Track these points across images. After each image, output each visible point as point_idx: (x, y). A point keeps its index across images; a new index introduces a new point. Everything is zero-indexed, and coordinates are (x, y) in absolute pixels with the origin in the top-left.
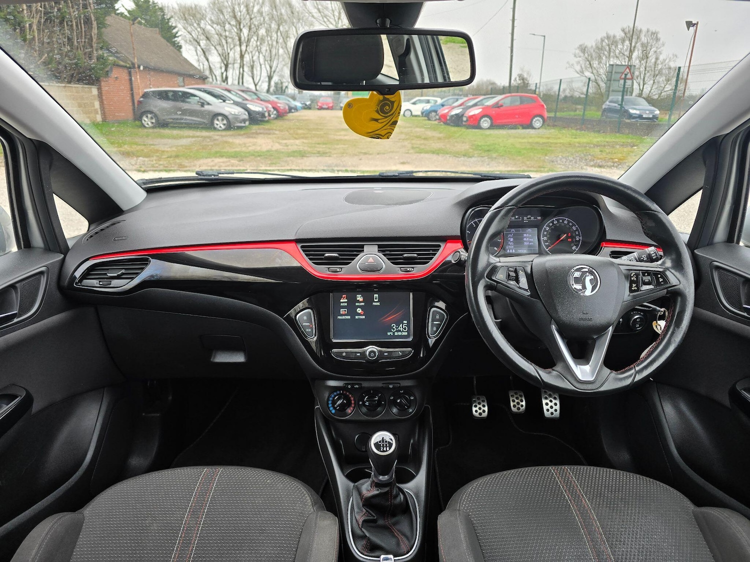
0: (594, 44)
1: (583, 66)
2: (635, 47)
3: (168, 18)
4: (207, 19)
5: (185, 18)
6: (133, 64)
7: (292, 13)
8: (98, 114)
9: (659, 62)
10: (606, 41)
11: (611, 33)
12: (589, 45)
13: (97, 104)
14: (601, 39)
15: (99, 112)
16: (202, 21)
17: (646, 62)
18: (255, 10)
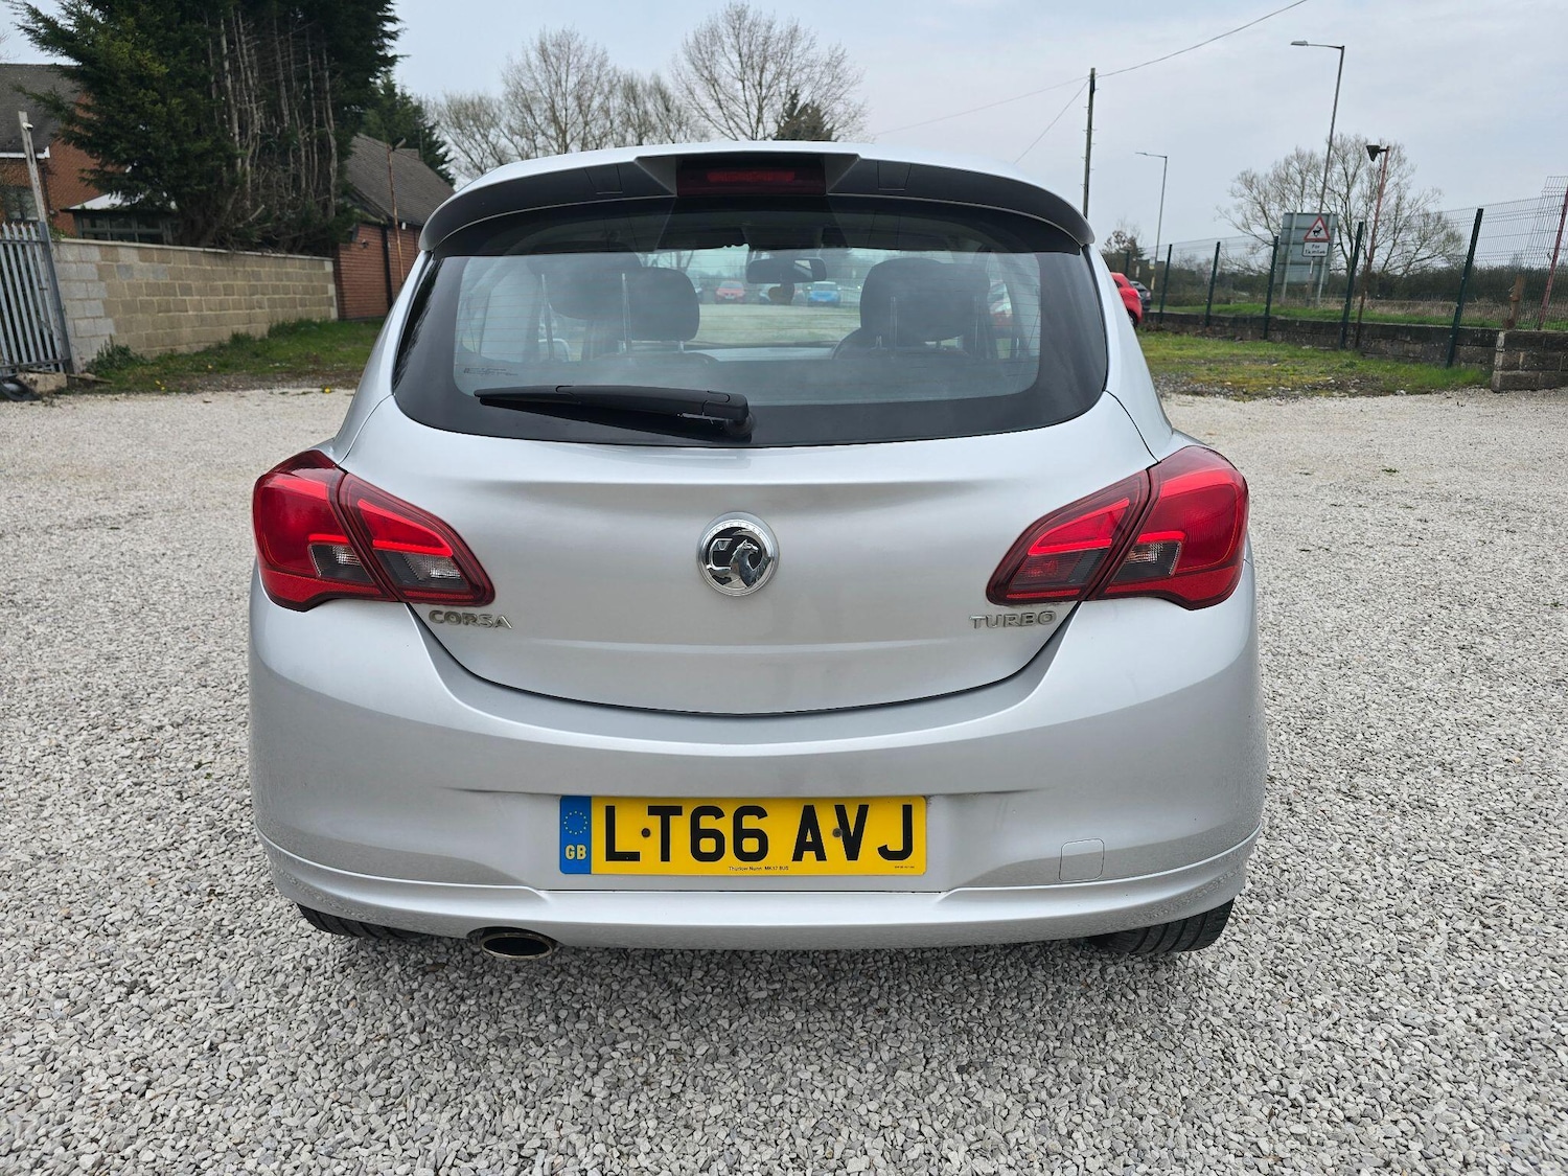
0: (1271, 171)
1: (1248, 215)
2: (1354, 176)
3: (431, 124)
4: (502, 125)
5: (459, 122)
6: (391, 219)
7: (668, 110)
8: (332, 305)
9: (1405, 204)
10: (1296, 164)
11: (1306, 150)
12: (1261, 174)
13: (331, 289)
14: (1286, 160)
15: (335, 304)
16: (492, 131)
17: (1379, 206)
18: (595, 104)
